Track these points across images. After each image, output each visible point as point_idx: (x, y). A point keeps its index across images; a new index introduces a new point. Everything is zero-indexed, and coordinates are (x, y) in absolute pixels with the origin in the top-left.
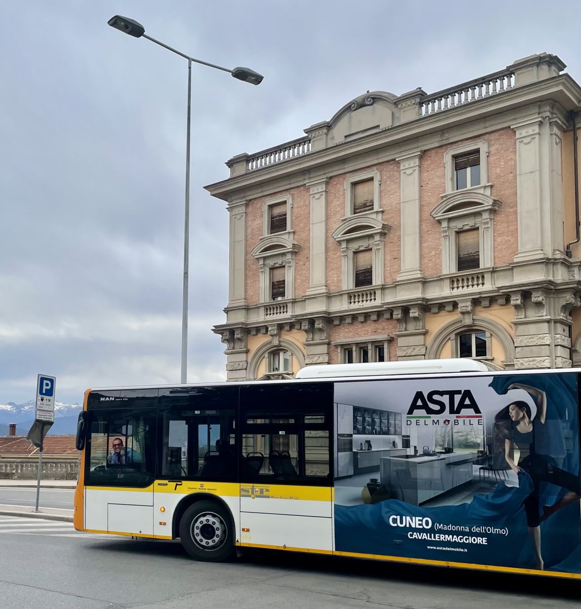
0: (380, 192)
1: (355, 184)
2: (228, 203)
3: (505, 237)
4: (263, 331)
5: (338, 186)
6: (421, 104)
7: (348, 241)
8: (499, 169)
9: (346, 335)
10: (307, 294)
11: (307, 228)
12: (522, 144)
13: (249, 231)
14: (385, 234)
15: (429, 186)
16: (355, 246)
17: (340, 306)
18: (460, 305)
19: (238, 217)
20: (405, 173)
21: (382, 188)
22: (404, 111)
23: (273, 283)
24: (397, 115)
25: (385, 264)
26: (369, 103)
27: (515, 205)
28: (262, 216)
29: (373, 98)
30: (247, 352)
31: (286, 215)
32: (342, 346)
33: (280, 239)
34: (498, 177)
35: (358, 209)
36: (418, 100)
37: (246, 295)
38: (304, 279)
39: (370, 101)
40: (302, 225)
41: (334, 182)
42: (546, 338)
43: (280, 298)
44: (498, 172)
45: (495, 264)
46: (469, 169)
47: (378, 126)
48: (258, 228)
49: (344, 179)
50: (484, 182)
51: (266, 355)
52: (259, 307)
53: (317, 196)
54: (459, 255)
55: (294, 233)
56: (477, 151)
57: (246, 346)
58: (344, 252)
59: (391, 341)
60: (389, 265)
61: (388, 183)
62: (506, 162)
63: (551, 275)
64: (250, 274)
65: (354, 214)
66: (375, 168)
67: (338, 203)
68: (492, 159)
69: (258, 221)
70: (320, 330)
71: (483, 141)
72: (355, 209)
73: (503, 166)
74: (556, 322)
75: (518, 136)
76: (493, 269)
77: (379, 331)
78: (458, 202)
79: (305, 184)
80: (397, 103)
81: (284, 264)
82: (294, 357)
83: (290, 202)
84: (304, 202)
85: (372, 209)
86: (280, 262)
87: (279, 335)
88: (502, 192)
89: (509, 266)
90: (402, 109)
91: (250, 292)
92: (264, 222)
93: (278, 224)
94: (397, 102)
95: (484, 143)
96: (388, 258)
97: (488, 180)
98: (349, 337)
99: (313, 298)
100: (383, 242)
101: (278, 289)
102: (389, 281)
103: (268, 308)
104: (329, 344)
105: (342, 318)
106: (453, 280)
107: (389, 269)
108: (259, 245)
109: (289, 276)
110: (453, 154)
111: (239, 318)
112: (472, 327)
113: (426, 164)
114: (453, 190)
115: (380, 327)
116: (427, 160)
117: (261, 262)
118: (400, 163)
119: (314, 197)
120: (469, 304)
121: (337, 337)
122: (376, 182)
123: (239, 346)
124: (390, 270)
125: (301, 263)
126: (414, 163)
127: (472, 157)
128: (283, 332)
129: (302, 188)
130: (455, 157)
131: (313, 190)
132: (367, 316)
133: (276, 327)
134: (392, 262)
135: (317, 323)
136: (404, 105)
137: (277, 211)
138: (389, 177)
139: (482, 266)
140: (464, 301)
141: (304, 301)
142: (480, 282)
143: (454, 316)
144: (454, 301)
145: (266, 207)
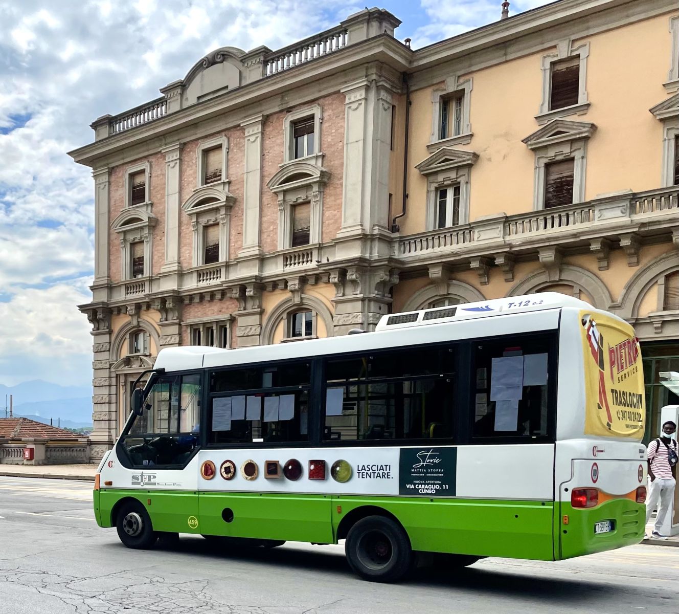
0: (228, 161)
1: (205, 152)
3: (332, 211)
5: (191, 153)
6: (265, 63)
7: (198, 214)
8: (330, 137)
9: (196, 315)
10: (162, 271)
12: (350, 111)
13: (112, 202)
14: (231, 207)
15: (271, 155)
16: (204, 220)
18: (289, 284)
19: (102, 186)
20: (249, 140)
21: (230, 156)
22: (250, 71)
23: (134, 259)
24: (244, 74)
25: (230, 240)
27: (342, 178)
28: (123, 186)
29: (223, 55)
30: (110, 332)
31: (144, 185)
33: (137, 212)
34: (330, 146)
35: (209, 179)
36: (262, 58)
38: (161, 255)
39: (220, 58)
40: (159, 196)
41: (187, 149)
42: (359, 316)
43: (140, 276)
45: (322, 240)
46: (306, 137)
47: (227, 87)
48: (120, 199)
49: (197, 145)
50: (316, 152)
51: (128, 336)
53: (172, 164)
54: (294, 230)
55: (152, 204)
56: (312, 117)
58: (194, 226)
59: (233, 320)
60: (233, 240)
61: (235, 150)
62: (336, 130)
63: (368, 251)
64: (113, 250)
65: (206, 184)
66: (223, 134)
67: (191, 172)
68: (325, 125)
69: (120, 192)
70: (172, 310)
71: (317, 106)
73: (334, 134)
74: (370, 300)
75: (347, 101)
76: (320, 245)
77: (223, 310)
78: (292, 173)
79: (161, 151)
80: (243, 61)
81: (143, 239)
82: (151, 337)
85: (220, 179)
86: (139, 237)
87: (137, 315)
89: (331, 242)
90: (249, 68)
91: (113, 269)
92: (123, 193)
93: (137, 195)
95: (318, 108)
96: (233, 233)
101: (137, 265)
102: (233, 257)
103: (128, 286)
104: (180, 325)
105: (191, 297)
106: (287, 257)
107: (233, 245)
108: (120, 217)
109: (145, 251)
110: (292, 119)
112: (301, 305)
113: (268, 130)
114: (291, 159)
115: (225, 306)
116: (269, 126)
118: (245, 129)
119: (169, 165)
121: (188, 317)
122: (224, 150)
123: (104, 328)
124: (234, 246)
125: (158, 238)
126: (258, 129)
127: (309, 123)
129: (159, 155)
130: (293, 123)
131: (170, 157)
132: (212, 295)
134: (236, 237)
135: (168, 302)
136: (250, 63)
137: (138, 180)
138: (236, 145)
139: (311, 243)
140: (293, 279)
141: (159, 279)
142: (309, 259)
143: (287, 295)
144: (285, 279)
145: (127, 176)
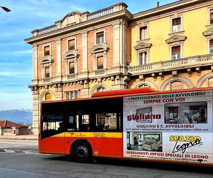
1: (69, 41)
2: (32, 46)
3: (110, 59)
4: (43, 87)
5: (65, 41)
6: (88, 16)
10: (56, 75)
11: (56, 54)
12: (115, 31)
14: (78, 57)
15: (90, 42)
16: (69, 61)
17: (65, 80)
19: (35, 50)
20: (83, 38)
21: (77, 42)
24: (81, 19)
25: (78, 67)
26: (73, 15)
28: (42, 50)
32: (66, 92)
33: (47, 58)
37: (38, 76)
38: (55, 71)
44: (109, 39)
46: (101, 37)
47: (76, 22)
48: (41, 54)
52: (42, 80)
55: (52, 56)
56: (103, 32)
57: (38, 92)
62: (111, 36)
63: (122, 71)
64: (39, 69)
66: (75, 36)
68: (107, 34)
70: (60, 87)
75: (114, 28)
76: (107, 69)
77: (76, 87)
78: (98, 48)
79: (55, 40)
81: (49, 66)
82: (52, 95)
83: (50, 46)
84: (55, 46)
85: (74, 49)
89: (111, 68)
90: (83, 17)
94: (81, 15)
97: (106, 41)
98: (68, 89)
100: (77, 60)
102: (79, 72)
104: (62, 92)
105: (66, 83)
106: (96, 72)
110: (96, 33)
111: (36, 83)
112: (101, 86)
114: (97, 44)
116: (89, 34)
117: (42, 65)
118: (82, 35)
120: (100, 79)
121: (65, 89)
125: (54, 66)
126: (86, 35)
128: (49, 88)
132: (73, 83)
133: (47, 86)
137: (47, 49)
138: (79, 39)
139: (104, 68)
141: (55, 78)
142: (103, 73)
143: (97, 83)
144: (96, 78)
145: (44, 47)
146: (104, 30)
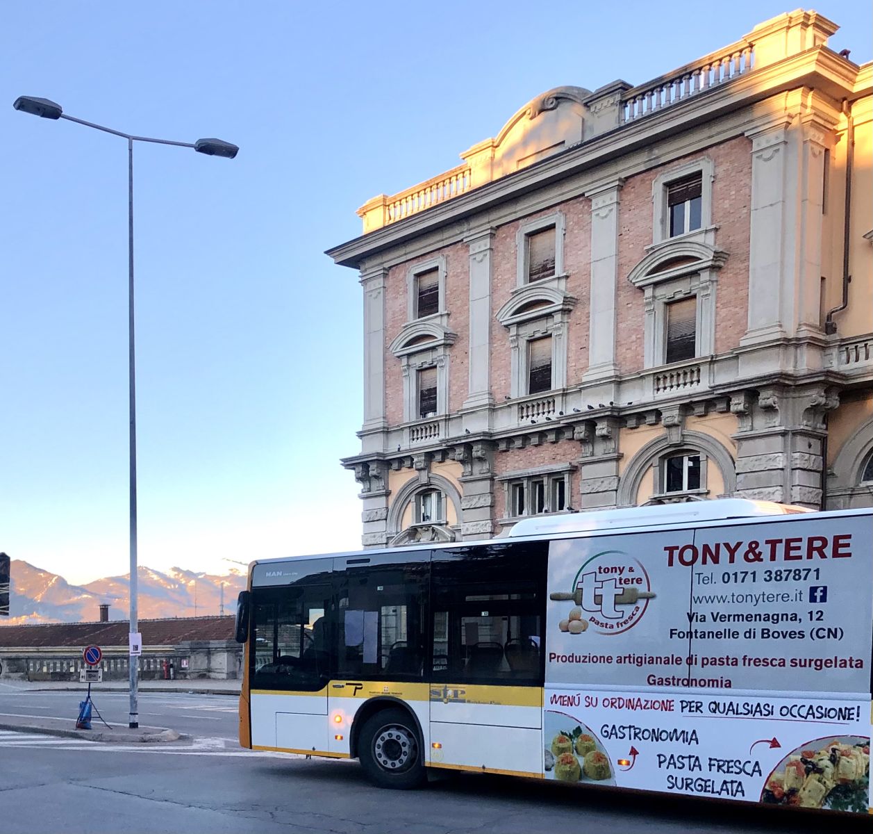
0: (565, 246)
1: (531, 235)
2: (360, 274)
3: (731, 308)
4: (408, 463)
5: (508, 240)
6: (623, 103)
7: (520, 324)
8: (726, 202)
9: (516, 465)
10: (465, 406)
11: (466, 307)
12: (761, 162)
13: (389, 315)
14: (570, 311)
15: (631, 234)
16: (528, 331)
17: (507, 423)
18: (664, 415)
19: (374, 294)
20: (598, 215)
21: (568, 240)
22: (598, 117)
23: (422, 391)
24: (589, 123)
25: (568, 357)
26: (551, 106)
27: (747, 259)
28: (406, 291)
29: (557, 98)
30: (388, 494)
31: (437, 288)
32: (510, 481)
33: (427, 326)
34: (726, 214)
35: (535, 274)
36: (618, 97)
37: (385, 413)
38: (462, 384)
39: (552, 103)
40: (459, 303)
41: (501, 233)
42: (778, 459)
43: (430, 415)
44: (727, 206)
45: (716, 350)
46: (688, 204)
47: (564, 142)
48: (401, 310)
49: (517, 228)
50: (706, 223)
51: (413, 498)
52: (402, 429)
53: (479, 257)
54: (669, 338)
55: (448, 315)
56: (699, 174)
57: (386, 486)
58: (512, 341)
59: (574, 470)
60: (573, 358)
61: (576, 231)
62: (738, 191)
63: (792, 363)
64: (391, 380)
65: (530, 282)
66: (557, 208)
67: (508, 266)
68: (719, 186)
69: (401, 300)
70: (480, 459)
71: (707, 159)
72: (531, 275)
73: (734, 197)
74: (795, 433)
75: (755, 148)
76: (712, 358)
77: (558, 457)
78: (667, 258)
79: (462, 240)
80: (589, 104)
81: (435, 364)
82: (448, 499)
83: (442, 269)
84: (462, 267)
85: (553, 274)
86: (429, 361)
87: (427, 467)
88: (731, 239)
89: (732, 353)
90: (596, 113)
91: (392, 408)
92: (409, 300)
93: (427, 303)
94: (590, 101)
95: (709, 162)
96: (573, 348)
97: (712, 221)
98: (520, 469)
99: (472, 412)
100: (566, 324)
101: (427, 400)
102: (573, 382)
103: (414, 430)
104: (492, 479)
105: (510, 440)
106: (658, 377)
107: (573, 364)
108: (402, 335)
109: (441, 380)
110: (665, 181)
111: (376, 446)
112: (683, 446)
113: (627, 198)
114: (664, 237)
115: (560, 451)
116: (630, 193)
117: (404, 361)
118: (591, 200)
119: (475, 259)
120: (676, 412)
121: (504, 469)
122: (559, 231)
123: (377, 486)
124: (575, 366)
125: (458, 361)
126: (611, 199)
127: (692, 184)
128: (434, 464)
129: (459, 245)
130: (668, 185)
131: (475, 248)
132: (542, 437)
133: (423, 458)
134: (579, 353)
135: (475, 448)
136: (599, 106)
137: (427, 281)
138: (576, 223)
139: (697, 355)
140: (670, 409)
141: (461, 417)
142: (695, 378)
143: (659, 432)
144: (656, 410)
145: (412, 277)
146: (704, 165)
